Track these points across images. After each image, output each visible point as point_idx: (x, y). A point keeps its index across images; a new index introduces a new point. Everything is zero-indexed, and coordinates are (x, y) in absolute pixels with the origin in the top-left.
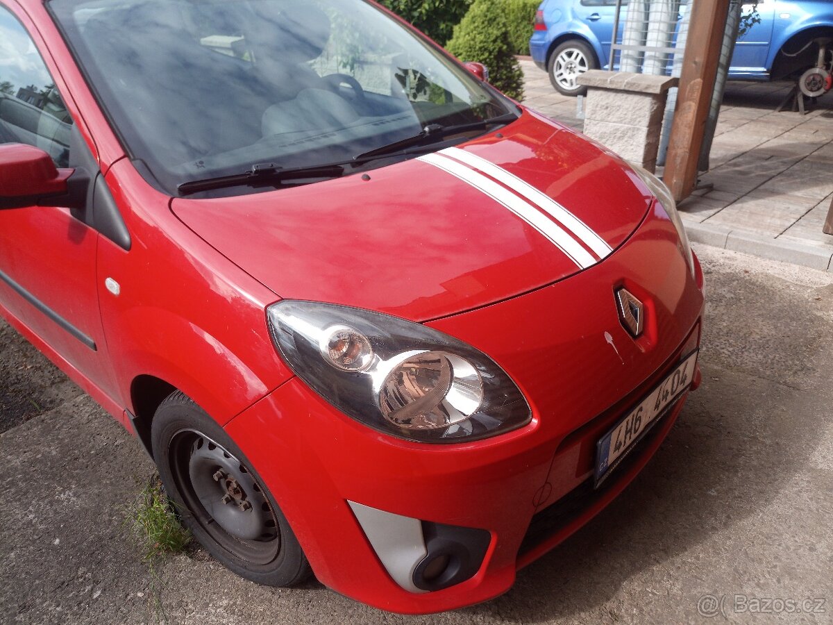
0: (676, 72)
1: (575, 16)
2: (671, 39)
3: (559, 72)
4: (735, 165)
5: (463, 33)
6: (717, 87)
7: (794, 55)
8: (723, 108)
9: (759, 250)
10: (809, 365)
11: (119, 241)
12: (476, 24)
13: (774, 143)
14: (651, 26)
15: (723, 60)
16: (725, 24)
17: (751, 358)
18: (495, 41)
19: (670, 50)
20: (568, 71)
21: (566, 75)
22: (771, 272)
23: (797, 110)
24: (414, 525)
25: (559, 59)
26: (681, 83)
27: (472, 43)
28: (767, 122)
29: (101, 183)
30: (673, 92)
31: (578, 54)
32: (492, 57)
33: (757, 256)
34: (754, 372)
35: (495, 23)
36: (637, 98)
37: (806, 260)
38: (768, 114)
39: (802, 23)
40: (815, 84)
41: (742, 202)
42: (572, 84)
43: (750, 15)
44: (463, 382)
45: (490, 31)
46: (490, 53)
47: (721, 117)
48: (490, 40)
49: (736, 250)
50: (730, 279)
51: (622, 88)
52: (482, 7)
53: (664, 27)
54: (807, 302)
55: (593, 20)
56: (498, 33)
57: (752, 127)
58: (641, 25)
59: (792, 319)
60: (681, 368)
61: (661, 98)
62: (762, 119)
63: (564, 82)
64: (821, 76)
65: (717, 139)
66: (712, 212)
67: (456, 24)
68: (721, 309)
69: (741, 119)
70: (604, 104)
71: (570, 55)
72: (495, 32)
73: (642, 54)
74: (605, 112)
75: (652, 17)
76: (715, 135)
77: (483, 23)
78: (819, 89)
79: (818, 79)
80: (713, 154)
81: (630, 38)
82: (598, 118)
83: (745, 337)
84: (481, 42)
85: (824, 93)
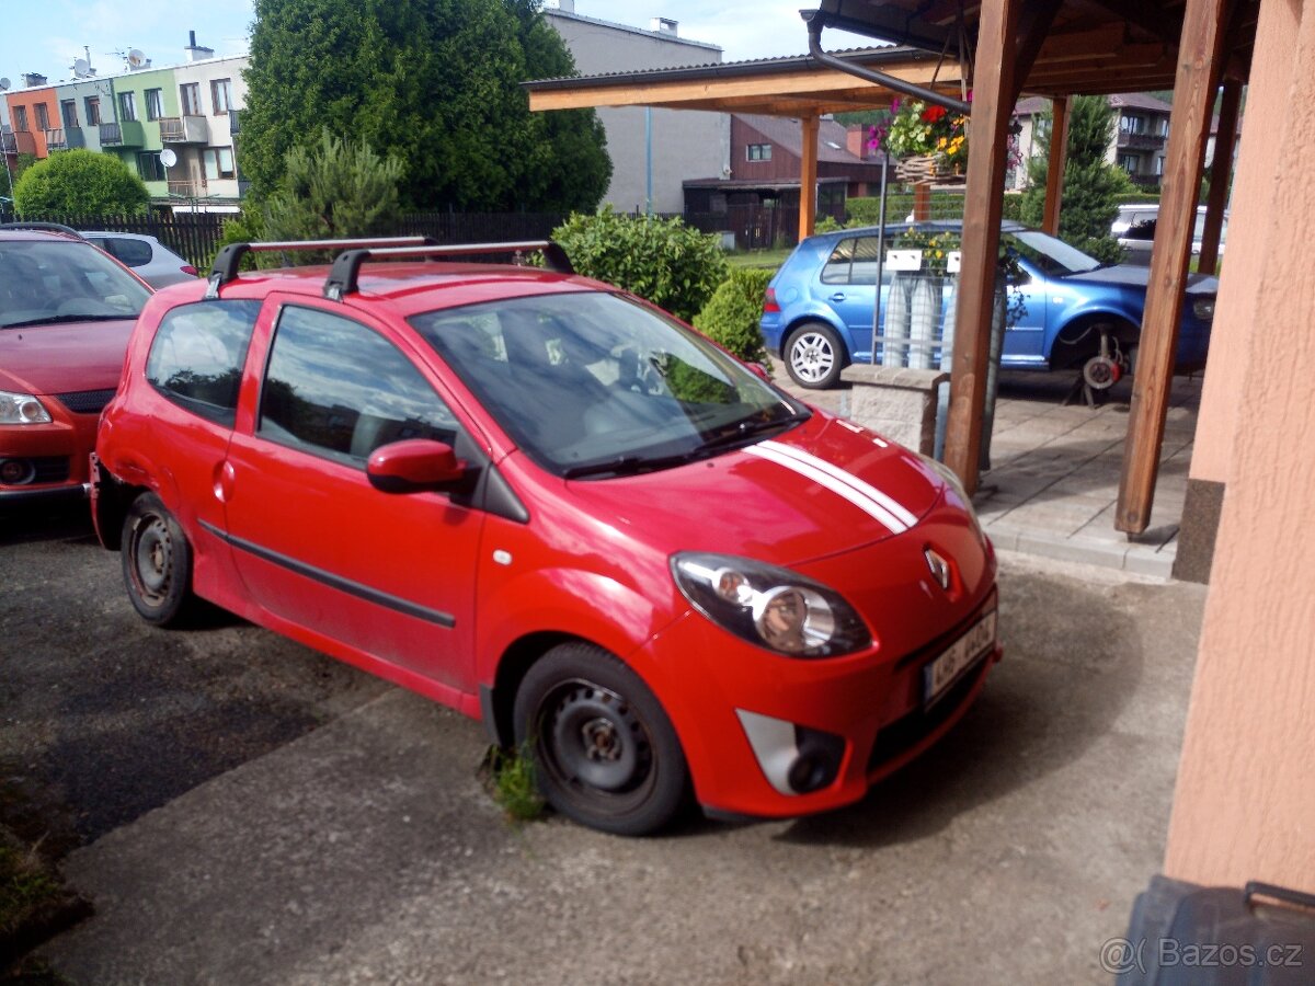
0: (946, 367)
1: (814, 296)
2: (937, 333)
3: (798, 361)
4: (1020, 465)
5: (705, 325)
6: (990, 382)
7: (1074, 342)
8: (999, 402)
9: (1053, 551)
10: (1108, 653)
11: (516, 519)
12: (721, 316)
13: (1061, 442)
14: (914, 319)
15: (993, 353)
16: (991, 318)
17: (1051, 649)
18: (742, 334)
19: (937, 344)
20: (809, 359)
21: (806, 365)
22: (1066, 572)
23: (1085, 403)
24: (788, 729)
25: (797, 345)
26: (952, 378)
27: (718, 335)
28: (1053, 418)
29: (493, 474)
30: (944, 389)
31: (820, 340)
32: (740, 350)
33: (1052, 557)
34: (1057, 660)
35: (742, 314)
36: (907, 394)
37: (1101, 559)
38: (1053, 409)
39: (1078, 308)
40: (1101, 375)
41: (1031, 504)
42: (814, 375)
43: (1017, 308)
44: (816, 613)
45: (737, 322)
46: (738, 346)
47: (998, 413)
48: (737, 333)
49: (1029, 552)
50: (1024, 580)
51: (892, 383)
52: (726, 297)
53: (928, 320)
54: (1104, 599)
55: (835, 300)
56: (747, 325)
57: (1036, 423)
58: (903, 318)
59: (1090, 614)
60: (984, 622)
61: (933, 394)
62: (1047, 414)
63: (804, 373)
64: (1107, 366)
65: (996, 438)
66: (998, 514)
67: (696, 314)
68: (1018, 608)
69: (1025, 414)
70: (872, 399)
71: (810, 340)
72: (743, 324)
73: (907, 347)
74: (873, 408)
75: (914, 309)
76: (994, 432)
77: (729, 314)
78: (1106, 380)
79: (1104, 369)
80: (996, 453)
81: (892, 329)
82: (866, 415)
83: (1045, 632)
84: (728, 335)
85: (1113, 385)
